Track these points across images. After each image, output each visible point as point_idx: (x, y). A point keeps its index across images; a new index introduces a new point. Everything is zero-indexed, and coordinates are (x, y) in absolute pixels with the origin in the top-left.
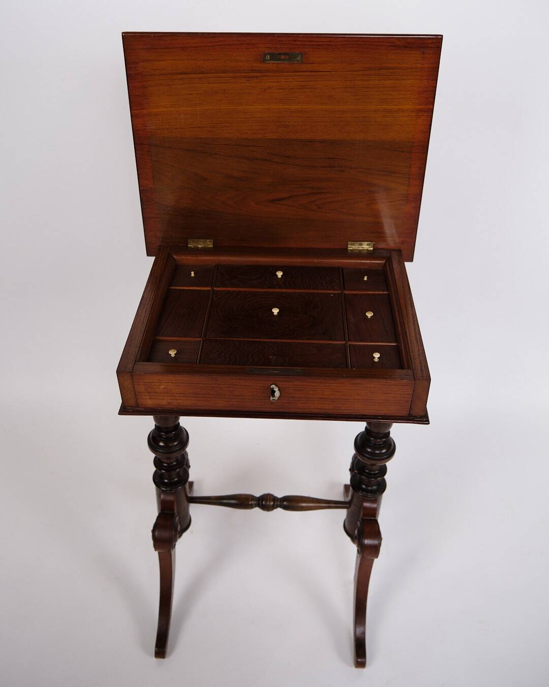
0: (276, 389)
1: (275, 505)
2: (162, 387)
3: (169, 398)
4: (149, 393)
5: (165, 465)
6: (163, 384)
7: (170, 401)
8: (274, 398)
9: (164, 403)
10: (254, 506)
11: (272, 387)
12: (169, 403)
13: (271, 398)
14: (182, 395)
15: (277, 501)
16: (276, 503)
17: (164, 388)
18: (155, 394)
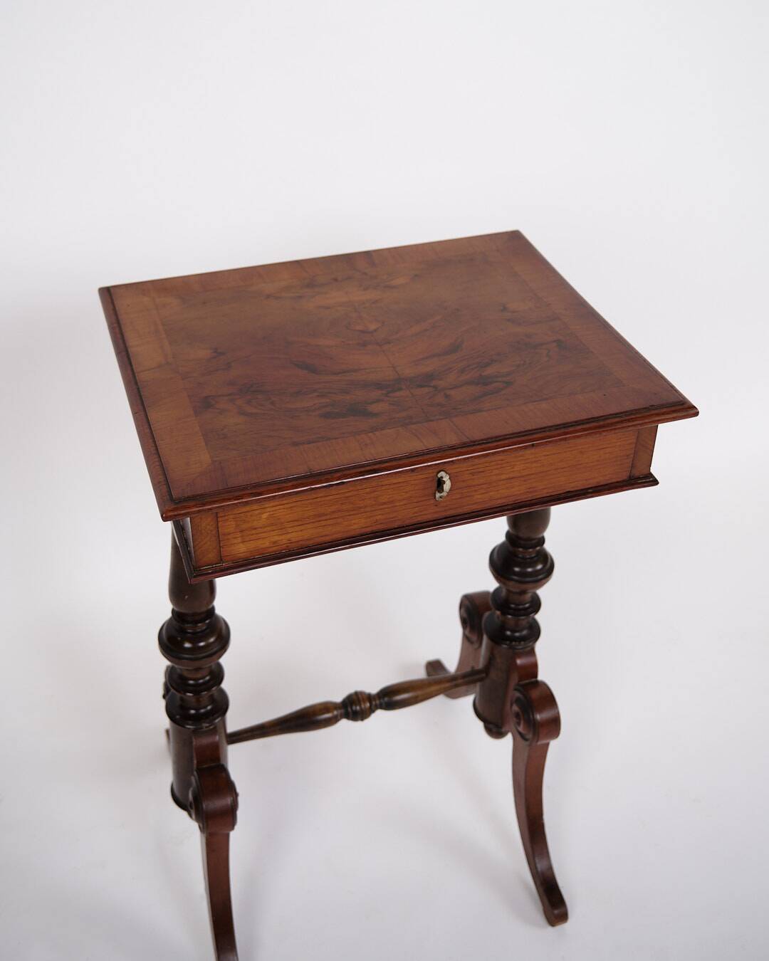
0: (446, 478)
1: (373, 707)
2: (265, 516)
3: (274, 533)
4: (241, 531)
5: (191, 682)
6: (268, 510)
7: (276, 538)
8: (442, 494)
9: (266, 543)
10: (339, 717)
11: (439, 475)
12: (275, 542)
13: (438, 495)
14: (296, 523)
15: (375, 700)
16: (374, 703)
17: (267, 519)
18: (254, 532)
